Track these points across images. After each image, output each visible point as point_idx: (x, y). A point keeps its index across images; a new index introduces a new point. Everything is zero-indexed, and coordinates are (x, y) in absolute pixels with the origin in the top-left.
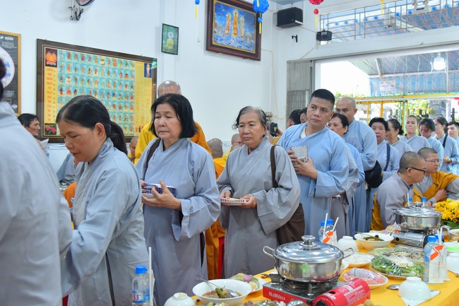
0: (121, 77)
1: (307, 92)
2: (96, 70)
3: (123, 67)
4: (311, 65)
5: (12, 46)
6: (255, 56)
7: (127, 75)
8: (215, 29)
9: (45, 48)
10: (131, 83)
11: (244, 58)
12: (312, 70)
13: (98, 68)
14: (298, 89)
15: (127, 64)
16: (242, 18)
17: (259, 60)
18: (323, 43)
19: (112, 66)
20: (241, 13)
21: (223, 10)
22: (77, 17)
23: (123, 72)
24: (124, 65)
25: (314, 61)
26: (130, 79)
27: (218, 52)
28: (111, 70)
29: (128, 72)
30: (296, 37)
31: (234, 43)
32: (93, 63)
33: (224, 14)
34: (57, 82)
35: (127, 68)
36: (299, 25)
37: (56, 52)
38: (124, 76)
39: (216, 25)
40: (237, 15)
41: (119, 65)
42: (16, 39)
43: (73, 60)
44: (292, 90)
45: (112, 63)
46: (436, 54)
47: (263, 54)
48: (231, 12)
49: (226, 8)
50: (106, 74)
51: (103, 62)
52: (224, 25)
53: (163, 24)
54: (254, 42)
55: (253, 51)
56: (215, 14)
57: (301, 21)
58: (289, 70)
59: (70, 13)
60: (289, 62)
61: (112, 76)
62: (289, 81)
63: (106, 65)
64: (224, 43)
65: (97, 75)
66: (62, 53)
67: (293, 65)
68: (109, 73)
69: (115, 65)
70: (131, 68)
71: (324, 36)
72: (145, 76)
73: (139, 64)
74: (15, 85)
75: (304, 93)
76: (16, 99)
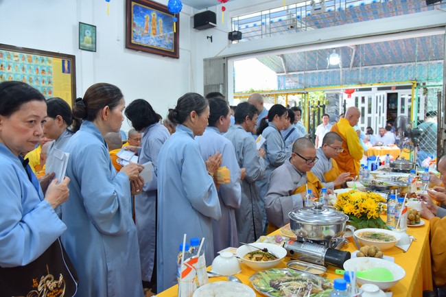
0: (37, 73)
1: (221, 86)
2: (9, 67)
3: (39, 63)
4: (224, 61)
7: (43, 71)
8: (133, 29)
10: (49, 78)
11: (164, 56)
12: (225, 66)
13: (11, 64)
14: (213, 83)
15: (43, 61)
16: (160, 20)
17: (178, 58)
18: (234, 42)
19: (27, 62)
20: (158, 15)
21: (142, 12)
23: (39, 68)
24: (40, 61)
25: (227, 58)
26: (47, 74)
27: (137, 50)
28: (25, 66)
29: (45, 68)
30: (211, 38)
31: (152, 42)
32: (6, 59)
33: (142, 16)
35: (44, 64)
36: (213, 26)
38: (40, 71)
39: (135, 25)
40: (156, 16)
41: (34, 61)
44: (208, 84)
45: (27, 60)
47: (181, 53)
48: (149, 13)
49: (145, 10)
50: (21, 70)
51: (16, 59)
52: (143, 26)
53: (80, 23)
54: (172, 41)
55: (171, 49)
56: (133, 15)
57: (215, 23)
58: (205, 67)
60: (205, 60)
61: (28, 72)
62: (206, 77)
63: (21, 61)
64: (143, 42)
65: (10, 71)
67: (208, 62)
68: (23, 69)
69: (30, 61)
70: (48, 64)
71: (235, 36)
72: (64, 71)
73: (59, 61)
75: (218, 86)
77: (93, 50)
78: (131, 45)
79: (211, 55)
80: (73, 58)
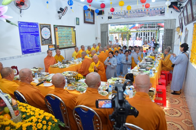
0: (69, 32)
4: (107, 25)
6: (93, 23)
9: (56, 27)
11: (91, 24)
16: (91, 14)
18: (109, 19)
22: (60, 18)
26: (71, 32)
30: (103, 18)
31: (90, 21)
32: (64, 29)
34: (58, 35)
36: (103, 14)
39: (86, 16)
42: (50, 25)
43: (60, 29)
44: (102, 31)
50: (66, 32)
53: (76, 18)
54: (93, 19)
55: (93, 22)
56: (85, 13)
58: (101, 26)
60: (101, 24)
62: (101, 29)
63: (66, 30)
66: (58, 27)
70: (71, 30)
71: (110, 18)
74: (51, 37)
75: (105, 32)
76: (51, 40)
77: (79, 25)
78: (85, 22)
79: (103, 23)
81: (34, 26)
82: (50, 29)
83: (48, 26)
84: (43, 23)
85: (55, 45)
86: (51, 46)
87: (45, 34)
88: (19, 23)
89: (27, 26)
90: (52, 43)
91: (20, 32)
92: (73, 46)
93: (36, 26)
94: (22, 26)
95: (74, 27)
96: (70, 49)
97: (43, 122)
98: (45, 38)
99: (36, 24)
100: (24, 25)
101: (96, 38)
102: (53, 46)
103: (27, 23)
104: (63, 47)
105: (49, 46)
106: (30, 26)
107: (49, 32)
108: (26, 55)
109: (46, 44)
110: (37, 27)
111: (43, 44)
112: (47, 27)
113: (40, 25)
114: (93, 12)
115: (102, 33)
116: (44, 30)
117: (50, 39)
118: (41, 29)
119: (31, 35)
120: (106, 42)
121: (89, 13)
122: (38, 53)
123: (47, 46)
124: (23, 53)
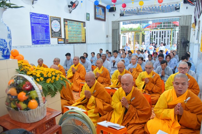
2: (74, 26)
3: (79, 24)
4: (119, 22)
5: (59, 21)
6: (104, 20)
8: (96, 13)
10: (81, 28)
11: (102, 21)
12: (119, 24)
16: (102, 10)
17: (105, 21)
19: (77, 24)
21: (98, 8)
29: (80, 26)
30: (114, 15)
31: (100, 17)
32: (74, 24)
34: (68, 29)
36: (115, 11)
37: (67, 21)
42: (60, 18)
43: (70, 23)
44: (113, 29)
46: (150, 20)
47: (106, 19)
50: (76, 26)
52: (98, 12)
54: (104, 16)
55: (104, 19)
58: (112, 24)
59: (69, 11)
60: (112, 22)
62: (113, 27)
66: (68, 21)
67: (113, 22)
71: (122, 15)
72: (83, 26)
73: (82, 24)
74: (60, 30)
75: (117, 30)
76: (61, 34)
77: (89, 20)
78: (96, 18)
79: (114, 20)
80: (85, 22)
81: (44, 18)
82: (60, 22)
83: (59, 19)
84: (54, 16)
85: (64, 39)
86: (60, 39)
87: (55, 26)
88: (31, 13)
89: (38, 17)
90: (61, 36)
91: (31, 23)
92: (82, 41)
93: (46, 18)
94: (33, 17)
95: (84, 23)
96: (79, 44)
97: (52, 73)
98: (54, 31)
99: (46, 16)
100: (36, 16)
101: (107, 36)
102: (62, 40)
103: (38, 15)
104: (72, 41)
105: (58, 39)
106: (41, 18)
107: (59, 25)
108: (36, 45)
109: (55, 37)
110: (48, 19)
111: (52, 37)
112: (57, 20)
113: (51, 17)
114: (104, 9)
115: (113, 31)
116: (54, 23)
117: (60, 32)
118: (51, 21)
119: (42, 26)
120: (117, 40)
121: (100, 9)
122: (47, 45)
123: (57, 39)
124: (33, 44)
